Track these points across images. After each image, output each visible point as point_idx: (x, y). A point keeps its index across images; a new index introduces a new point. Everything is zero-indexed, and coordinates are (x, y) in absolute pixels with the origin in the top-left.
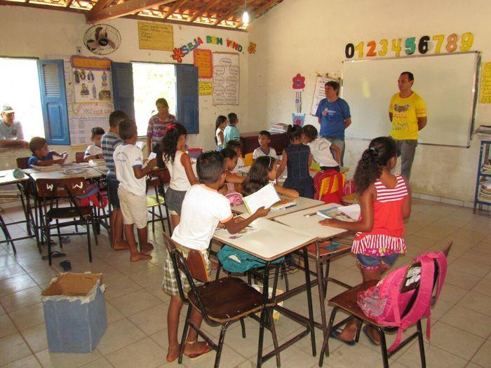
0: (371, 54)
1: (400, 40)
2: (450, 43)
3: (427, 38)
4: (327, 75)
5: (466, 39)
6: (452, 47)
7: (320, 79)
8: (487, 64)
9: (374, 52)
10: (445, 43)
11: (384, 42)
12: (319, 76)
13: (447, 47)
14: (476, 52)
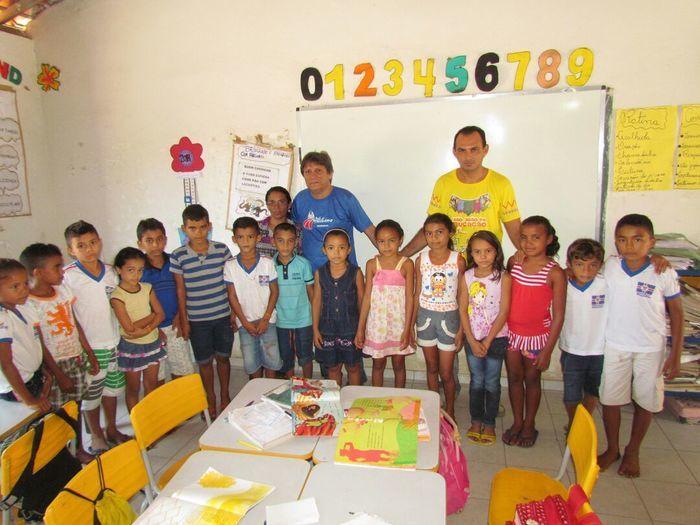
0: (365, 91)
1: (431, 60)
2: (544, 68)
3: (494, 57)
4: (259, 138)
5: (579, 61)
6: (549, 77)
7: (240, 148)
8: (624, 113)
9: (372, 86)
10: (534, 67)
11: (394, 65)
12: (238, 141)
13: (540, 77)
14: (604, 87)
